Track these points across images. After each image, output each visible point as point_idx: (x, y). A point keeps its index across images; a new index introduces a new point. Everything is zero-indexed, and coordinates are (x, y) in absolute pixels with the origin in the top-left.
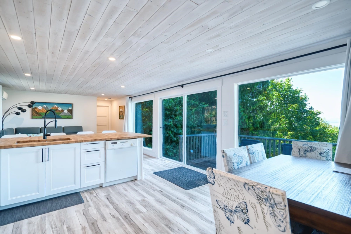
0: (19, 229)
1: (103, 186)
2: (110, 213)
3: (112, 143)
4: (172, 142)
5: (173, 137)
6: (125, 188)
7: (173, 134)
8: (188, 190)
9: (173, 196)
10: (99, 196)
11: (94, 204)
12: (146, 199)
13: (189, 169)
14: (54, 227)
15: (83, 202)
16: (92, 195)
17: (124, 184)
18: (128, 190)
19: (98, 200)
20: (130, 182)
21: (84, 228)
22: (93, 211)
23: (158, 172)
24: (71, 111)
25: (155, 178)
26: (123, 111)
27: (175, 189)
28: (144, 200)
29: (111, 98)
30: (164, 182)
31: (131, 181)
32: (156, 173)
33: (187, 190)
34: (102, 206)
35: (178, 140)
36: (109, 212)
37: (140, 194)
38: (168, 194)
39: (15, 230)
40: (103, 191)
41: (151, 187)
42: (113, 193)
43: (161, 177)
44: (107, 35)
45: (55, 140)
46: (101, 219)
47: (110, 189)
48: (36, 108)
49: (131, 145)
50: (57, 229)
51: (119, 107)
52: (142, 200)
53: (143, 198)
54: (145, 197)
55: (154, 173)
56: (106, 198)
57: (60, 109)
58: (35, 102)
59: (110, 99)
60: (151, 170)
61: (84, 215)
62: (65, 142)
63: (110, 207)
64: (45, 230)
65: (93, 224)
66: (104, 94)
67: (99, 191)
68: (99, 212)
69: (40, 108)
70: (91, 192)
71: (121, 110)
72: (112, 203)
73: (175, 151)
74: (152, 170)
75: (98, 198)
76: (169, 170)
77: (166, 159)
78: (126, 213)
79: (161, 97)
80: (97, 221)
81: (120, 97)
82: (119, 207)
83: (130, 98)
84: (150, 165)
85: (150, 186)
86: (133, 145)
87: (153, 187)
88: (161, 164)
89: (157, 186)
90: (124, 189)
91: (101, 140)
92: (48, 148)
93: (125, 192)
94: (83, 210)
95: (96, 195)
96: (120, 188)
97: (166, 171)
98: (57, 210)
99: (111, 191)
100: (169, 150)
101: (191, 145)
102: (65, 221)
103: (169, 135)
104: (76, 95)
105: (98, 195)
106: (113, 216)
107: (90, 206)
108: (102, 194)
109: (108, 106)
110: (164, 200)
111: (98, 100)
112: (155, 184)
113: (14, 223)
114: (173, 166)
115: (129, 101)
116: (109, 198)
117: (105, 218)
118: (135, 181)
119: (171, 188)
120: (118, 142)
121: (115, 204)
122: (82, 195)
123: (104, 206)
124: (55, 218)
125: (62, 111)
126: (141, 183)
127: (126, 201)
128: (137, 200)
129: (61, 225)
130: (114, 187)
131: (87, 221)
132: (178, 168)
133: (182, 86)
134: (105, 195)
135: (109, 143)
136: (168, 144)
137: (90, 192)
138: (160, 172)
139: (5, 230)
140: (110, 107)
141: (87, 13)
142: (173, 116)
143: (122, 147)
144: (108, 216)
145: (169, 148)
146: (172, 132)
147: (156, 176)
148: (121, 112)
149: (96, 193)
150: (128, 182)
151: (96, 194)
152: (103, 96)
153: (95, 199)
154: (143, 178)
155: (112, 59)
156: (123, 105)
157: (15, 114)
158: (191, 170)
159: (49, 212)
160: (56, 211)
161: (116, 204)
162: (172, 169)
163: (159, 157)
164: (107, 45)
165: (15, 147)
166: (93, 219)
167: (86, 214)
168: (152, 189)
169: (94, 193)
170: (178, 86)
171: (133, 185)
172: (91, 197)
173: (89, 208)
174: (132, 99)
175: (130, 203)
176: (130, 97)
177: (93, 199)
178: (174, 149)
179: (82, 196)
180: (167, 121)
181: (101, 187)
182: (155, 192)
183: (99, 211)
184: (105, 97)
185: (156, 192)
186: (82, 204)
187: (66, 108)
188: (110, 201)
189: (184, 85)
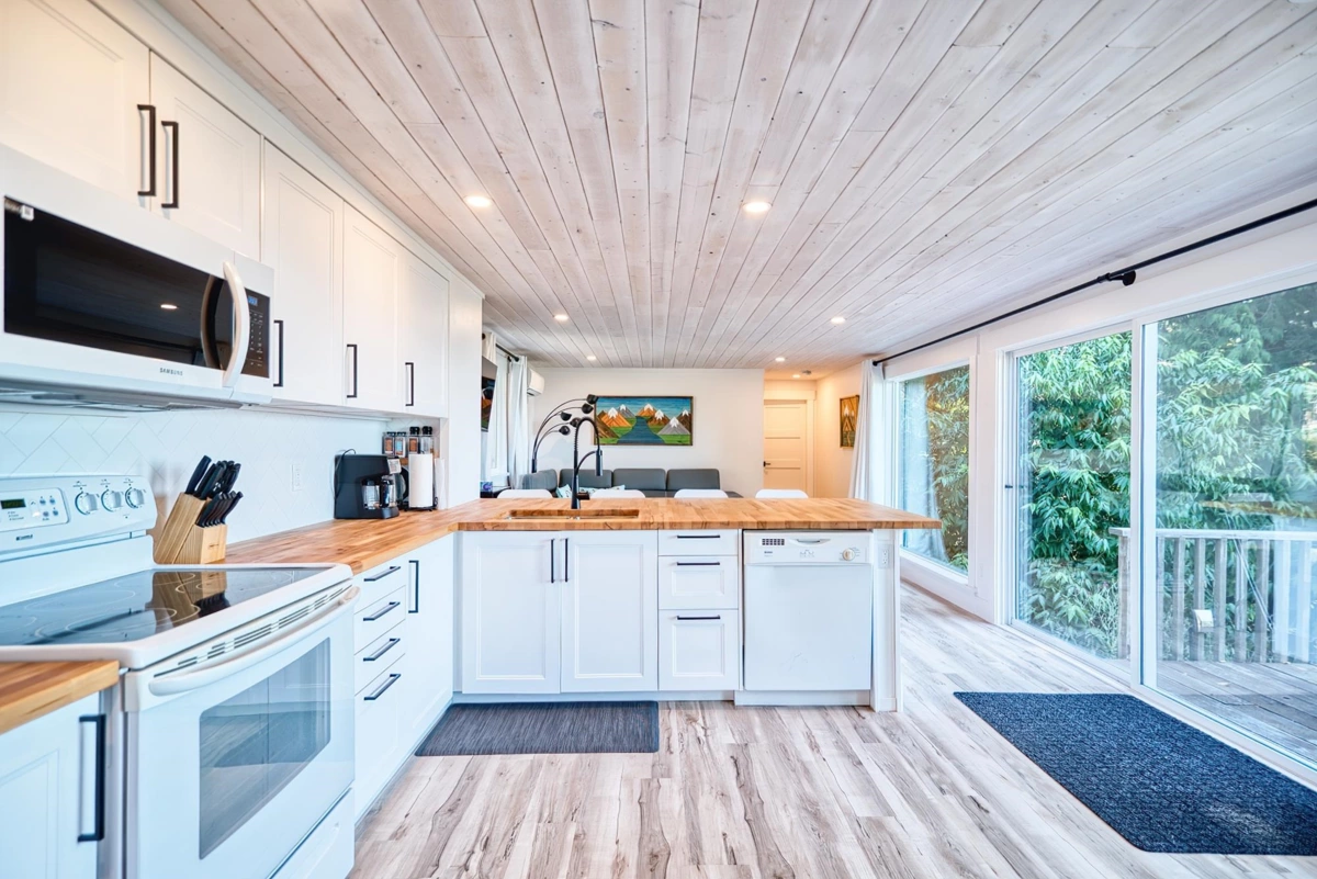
0: (472, 783)
1: (737, 703)
2: (724, 835)
3: (766, 542)
4: (1082, 553)
5: (1091, 533)
6: (814, 732)
7: (1092, 516)
8: (1151, 850)
9: (1041, 854)
10: (710, 738)
11: (686, 769)
12: (890, 822)
13: (1175, 721)
14: (546, 815)
15: (653, 748)
16: (690, 727)
17: (815, 713)
18: (822, 749)
19: (703, 755)
20: (841, 713)
21: (619, 865)
22: (671, 799)
23: (980, 695)
24: (687, 422)
25: (960, 724)
26: (853, 418)
27: (1066, 820)
28: (879, 825)
29: (811, 369)
30: (1004, 758)
31: (846, 707)
32: (972, 700)
33: (1141, 848)
34: (707, 788)
35: (1115, 549)
36: (721, 829)
37: (869, 788)
38: (1014, 836)
39: (463, 782)
40: (729, 722)
41: (931, 768)
42: (763, 742)
43: (992, 723)
44: (695, 98)
45: (599, 514)
46: (687, 850)
47: (755, 718)
48: (603, 414)
49: (845, 556)
50: (550, 827)
51: (841, 400)
52: (869, 819)
53: (877, 814)
54: (890, 813)
55: (959, 695)
56: (732, 757)
57: (659, 415)
58: (598, 398)
59: (809, 372)
60: (947, 676)
61: (640, 804)
62: (611, 524)
63: (734, 808)
64: (521, 816)
65: (655, 860)
66: (781, 355)
67: (718, 717)
68: (688, 813)
69: (612, 413)
70: (693, 713)
71: (846, 411)
72: (745, 787)
73: (1097, 598)
74: (953, 678)
75: (705, 749)
76: (1046, 696)
77: (1034, 637)
78: (784, 860)
79: (1009, 348)
80: (669, 854)
81: (843, 364)
82: (767, 818)
83: (875, 363)
84: (947, 649)
85: (928, 758)
86: (851, 557)
87: (941, 771)
88: (1003, 657)
89: (960, 768)
90: (809, 736)
91: (726, 525)
92: (567, 540)
93: (808, 755)
94: (646, 780)
95: (701, 733)
96: (796, 728)
97: (1028, 696)
98: (577, 752)
99: (758, 732)
100: (1066, 593)
101: (1203, 582)
102: (581, 809)
103: (1070, 521)
104: (703, 367)
105: (709, 732)
106: (732, 855)
107: (668, 774)
108: (723, 732)
109: (805, 402)
110: (985, 866)
111: (767, 381)
112: (950, 757)
113: (471, 757)
114: (1069, 681)
115: (873, 377)
116: (741, 761)
117: (701, 849)
118: (864, 713)
119: (1035, 803)
120: (789, 537)
121: (755, 800)
122: (662, 714)
123: (714, 794)
124: (561, 782)
125: (665, 421)
126: (885, 729)
127: (802, 800)
128: (848, 813)
129: (565, 820)
130: (773, 718)
131: (638, 837)
132: (1101, 696)
133: (1128, 277)
134: (734, 742)
135: (754, 539)
136: (1064, 564)
137: (689, 712)
138: (993, 696)
139: (446, 772)
140: (810, 403)
141: (593, 18)
142: (1090, 434)
143: (804, 560)
144: (712, 848)
145: (1066, 584)
146: (1085, 508)
147: (963, 714)
148: (847, 421)
149: (705, 722)
150: (832, 707)
151: (705, 729)
152: (778, 364)
153: (694, 750)
154: (901, 708)
155: (757, 207)
156: (854, 394)
157: (560, 431)
158: (1184, 726)
159: (556, 751)
160: (574, 757)
161: (757, 800)
162: (1060, 697)
163: (998, 619)
164: (715, 149)
165: (490, 527)
166: (661, 838)
167: (646, 806)
168: (935, 776)
169: (700, 721)
170: (1099, 280)
171: (852, 729)
172: (685, 736)
173: (664, 782)
174: (887, 368)
175: (816, 815)
176: (876, 359)
177: (688, 745)
178: (1092, 591)
179: (660, 720)
180: (1058, 456)
181: (729, 702)
182: (947, 796)
183: (691, 806)
184: (790, 366)
185: (951, 799)
186: (649, 756)
187: (675, 410)
188: (742, 778)
189: (1136, 271)
